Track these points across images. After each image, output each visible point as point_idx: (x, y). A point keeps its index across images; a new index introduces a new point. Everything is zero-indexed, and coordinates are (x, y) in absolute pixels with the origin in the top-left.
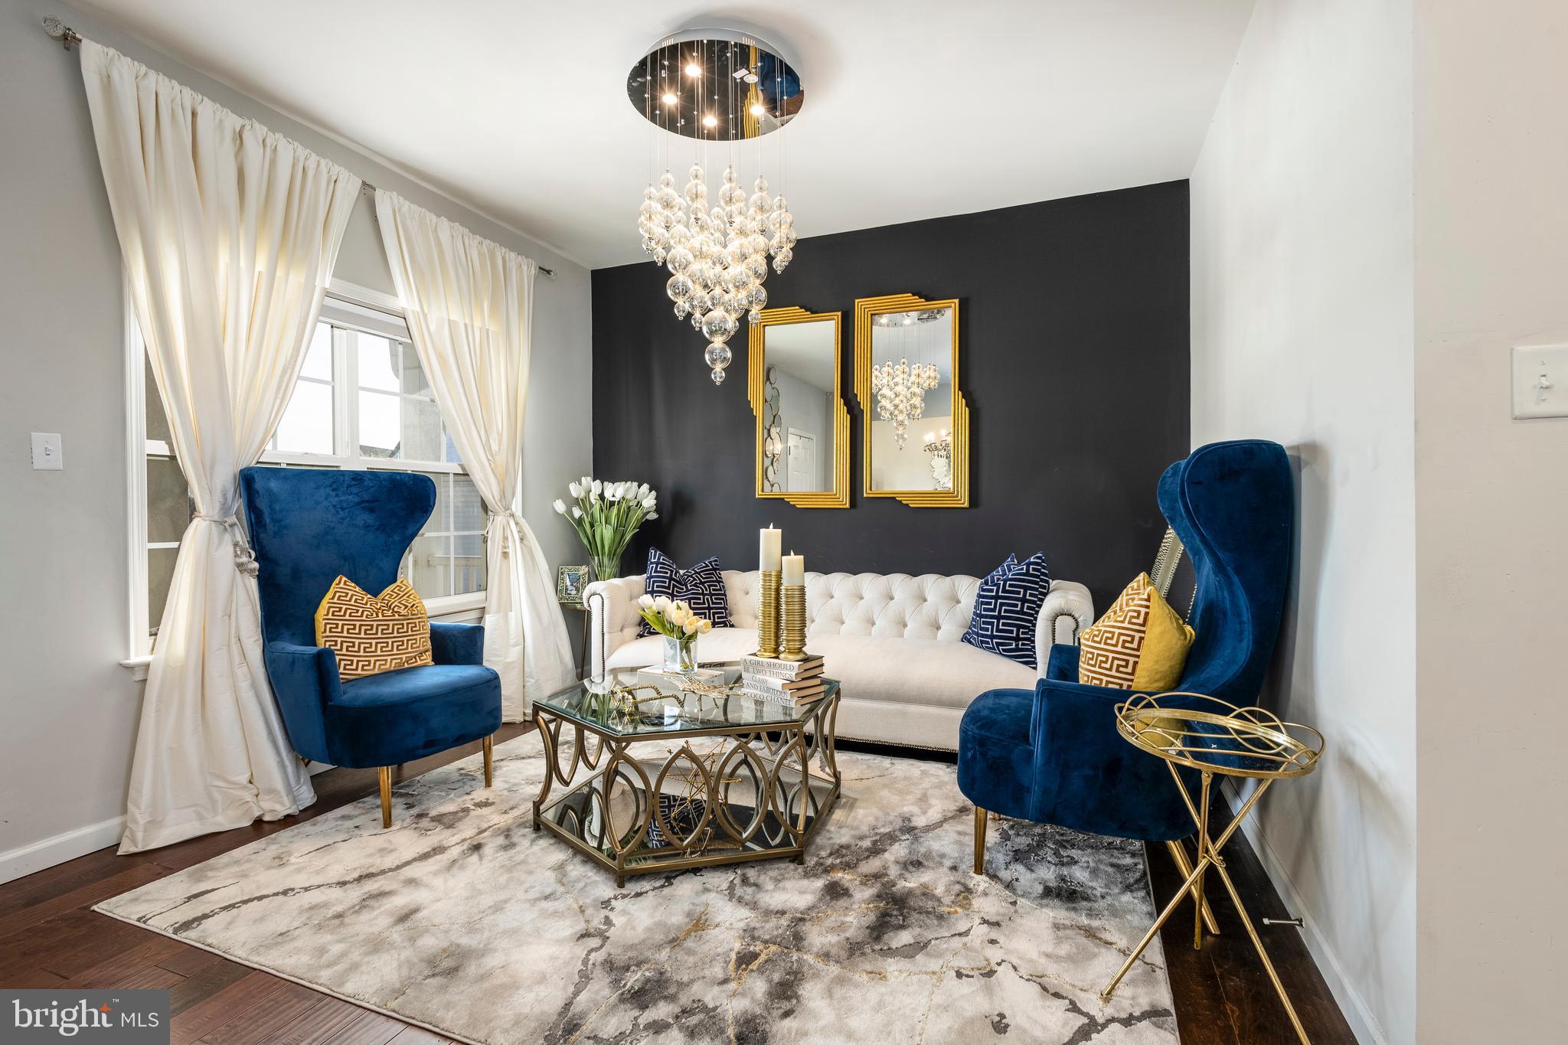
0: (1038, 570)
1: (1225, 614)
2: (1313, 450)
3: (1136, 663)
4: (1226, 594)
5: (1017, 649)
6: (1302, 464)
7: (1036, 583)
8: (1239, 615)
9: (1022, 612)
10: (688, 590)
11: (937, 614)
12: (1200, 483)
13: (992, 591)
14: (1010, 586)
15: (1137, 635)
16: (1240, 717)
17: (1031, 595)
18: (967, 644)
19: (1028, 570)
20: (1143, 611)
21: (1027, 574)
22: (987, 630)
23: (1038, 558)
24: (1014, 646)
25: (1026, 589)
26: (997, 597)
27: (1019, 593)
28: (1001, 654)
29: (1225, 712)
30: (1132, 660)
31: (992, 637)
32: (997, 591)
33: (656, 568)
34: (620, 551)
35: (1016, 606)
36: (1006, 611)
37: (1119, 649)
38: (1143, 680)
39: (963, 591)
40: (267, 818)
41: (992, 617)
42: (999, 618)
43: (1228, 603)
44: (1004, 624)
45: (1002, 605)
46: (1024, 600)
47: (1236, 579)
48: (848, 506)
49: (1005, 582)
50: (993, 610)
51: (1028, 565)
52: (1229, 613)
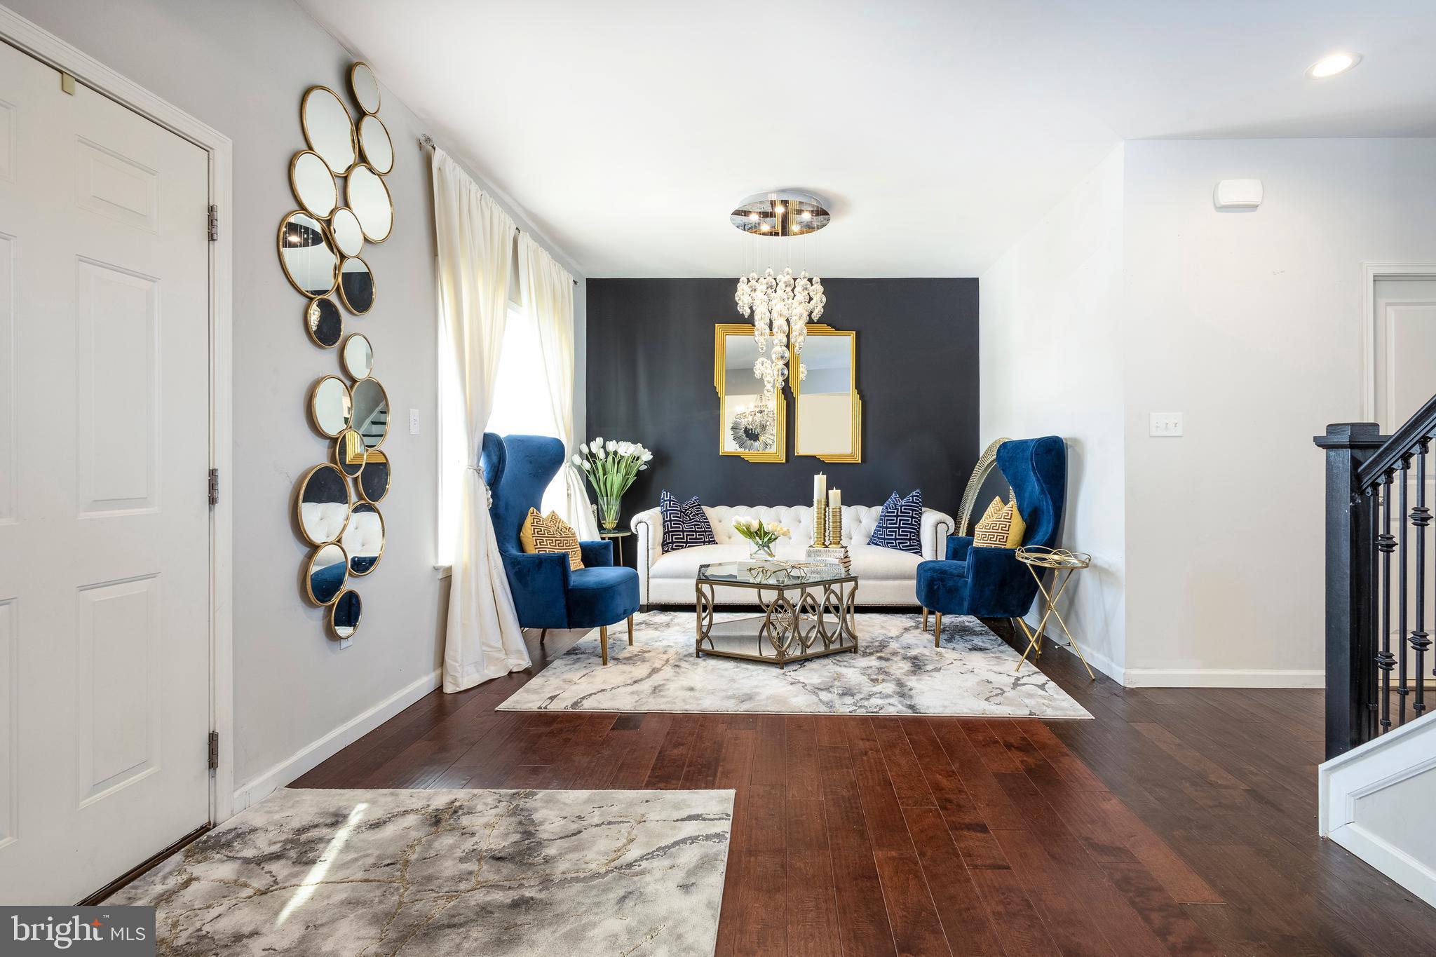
0: (918, 500)
1: (1043, 512)
2: (1075, 441)
3: (1007, 537)
4: (1044, 503)
5: (910, 545)
6: (1068, 447)
7: (917, 507)
8: (1049, 512)
9: (912, 524)
10: (691, 519)
11: (850, 531)
12: (1038, 454)
13: (894, 512)
14: (905, 509)
15: (1008, 524)
16: (1055, 554)
17: (915, 514)
18: (874, 547)
19: (913, 500)
20: (1010, 512)
21: (913, 502)
22: (892, 535)
23: (918, 493)
24: (908, 544)
25: (913, 510)
26: (897, 516)
27: (909, 513)
28: (900, 549)
29: (1049, 552)
30: (1006, 535)
31: (896, 539)
32: (897, 513)
33: (670, 504)
34: (622, 494)
35: (909, 520)
36: (903, 524)
37: (1000, 531)
38: (1010, 545)
39: (864, 514)
40: (514, 670)
41: (895, 528)
42: (899, 528)
43: (1045, 507)
44: (902, 531)
45: (900, 520)
46: (912, 517)
47: (1049, 496)
48: (784, 461)
49: (901, 506)
50: (896, 524)
51: (913, 497)
52: (1045, 511)
